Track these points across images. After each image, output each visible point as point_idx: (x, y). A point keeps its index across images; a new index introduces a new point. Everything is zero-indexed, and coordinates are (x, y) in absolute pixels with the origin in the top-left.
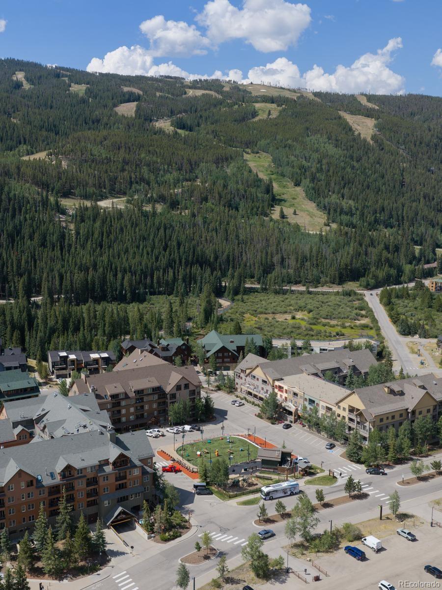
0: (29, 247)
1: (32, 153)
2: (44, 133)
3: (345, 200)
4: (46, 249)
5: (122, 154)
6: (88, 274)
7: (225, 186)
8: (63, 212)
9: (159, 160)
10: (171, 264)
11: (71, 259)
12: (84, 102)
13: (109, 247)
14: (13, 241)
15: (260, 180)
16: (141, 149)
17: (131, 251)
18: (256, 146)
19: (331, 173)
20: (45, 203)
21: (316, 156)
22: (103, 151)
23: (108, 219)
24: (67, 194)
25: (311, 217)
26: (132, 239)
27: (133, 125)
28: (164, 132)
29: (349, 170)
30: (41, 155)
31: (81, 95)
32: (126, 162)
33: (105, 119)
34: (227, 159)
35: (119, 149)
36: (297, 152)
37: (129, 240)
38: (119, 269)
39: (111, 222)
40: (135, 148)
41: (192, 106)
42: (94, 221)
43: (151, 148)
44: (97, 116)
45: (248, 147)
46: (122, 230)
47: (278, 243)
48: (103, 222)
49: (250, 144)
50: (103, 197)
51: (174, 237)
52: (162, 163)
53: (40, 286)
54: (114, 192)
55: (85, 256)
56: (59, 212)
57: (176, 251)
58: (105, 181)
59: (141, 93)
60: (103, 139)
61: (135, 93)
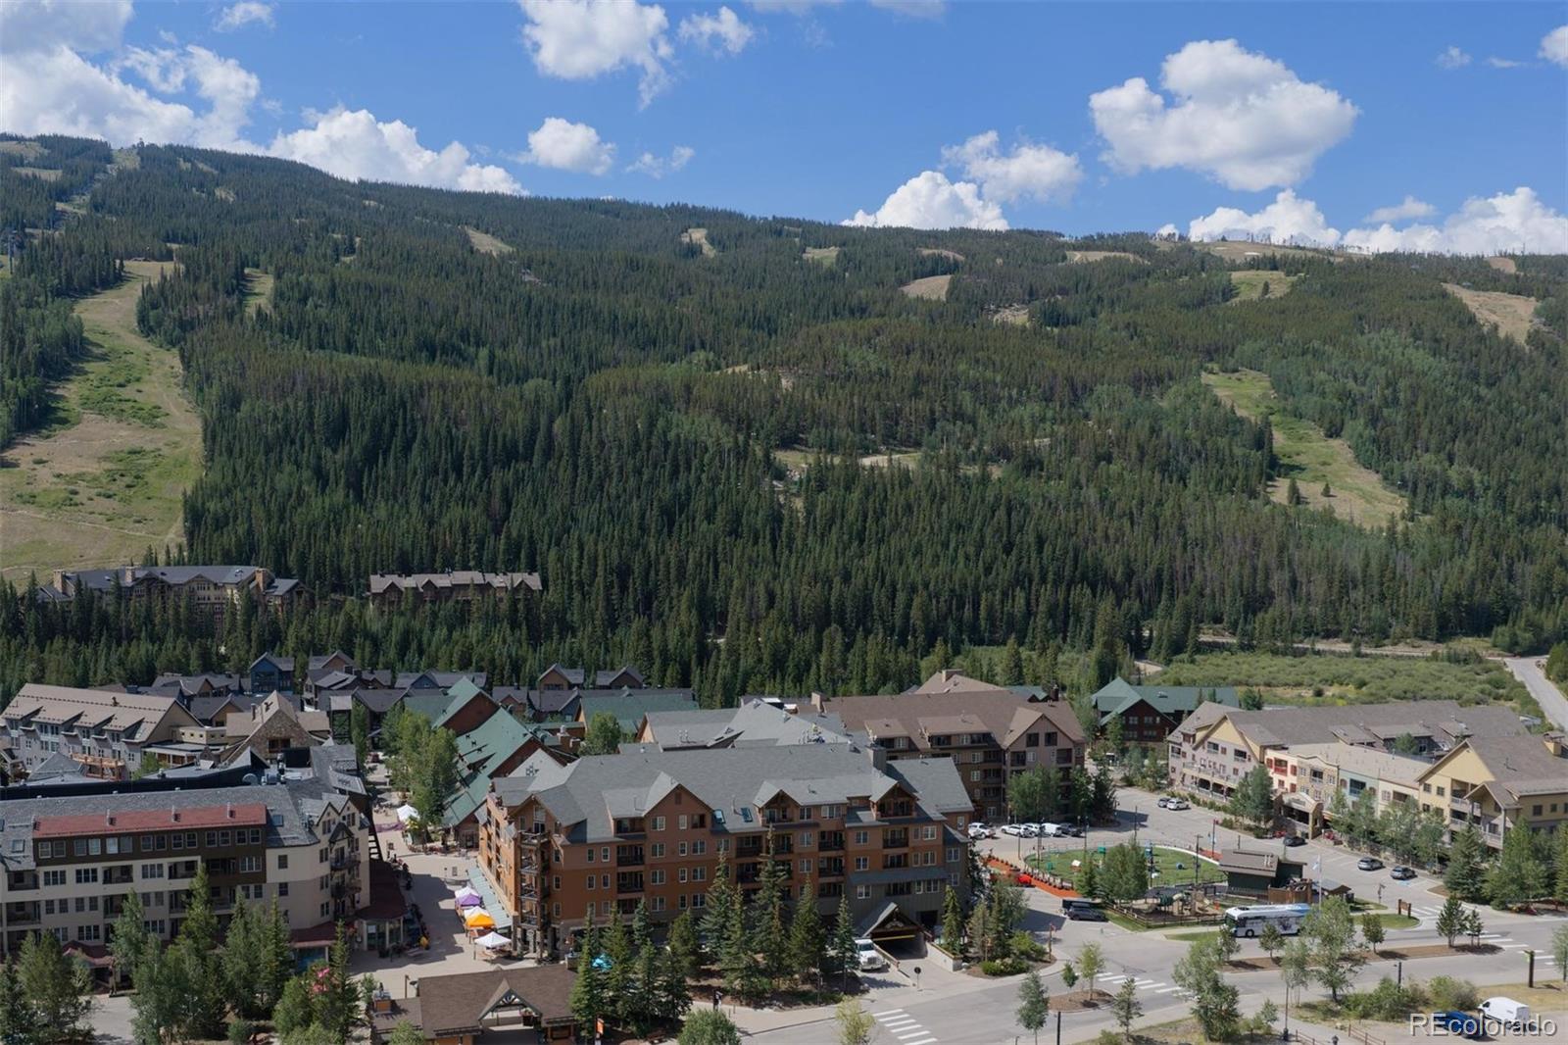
0: (704, 537)
2: (745, 331)
3: (1455, 466)
4: (740, 542)
5: (915, 364)
6: (831, 588)
7: (1154, 431)
8: (780, 474)
9: (998, 379)
11: (793, 560)
12: (833, 279)
13: (881, 540)
14: (671, 524)
15: (1241, 421)
16: (959, 355)
17: (929, 554)
18: (1232, 355)
19: (1420, 407)
20: (742, 453)
21: (1380, 372)
22: (871, 357)
23: (879, 487)
24: (789, 442)
25: (1368, 502)
26: (932, 528)
27: (941, 315)
28: (1012, 328)
29: (1467, 402)
31: (826, 266)
32: (920, 379)
33: (879, 307)
34: (1160, 380)
35: (908, 353)
36: (1335, 363)
37: (924, 530)
38: (899, 586)
39: (886, 492)
40: (944, 352)
41: (1081, 281)
42: (848, 488)
43: (980, 354)
44: (861, 300)
45: (1211, 360)
46: (909, 508)
47: (1282, 548)
48: (867, 493)
49: (1214, 353)
50: (867, 450)
51: (1030, 528)
52: (1004, 384)
53: (724, 616)
54: (895, 443)
55: (827, 559)
56: (770, 473)
57: (1034, 555)
58: (873, 418)
59: (961, 258)
60: (873, 334)
61: (947, 258)
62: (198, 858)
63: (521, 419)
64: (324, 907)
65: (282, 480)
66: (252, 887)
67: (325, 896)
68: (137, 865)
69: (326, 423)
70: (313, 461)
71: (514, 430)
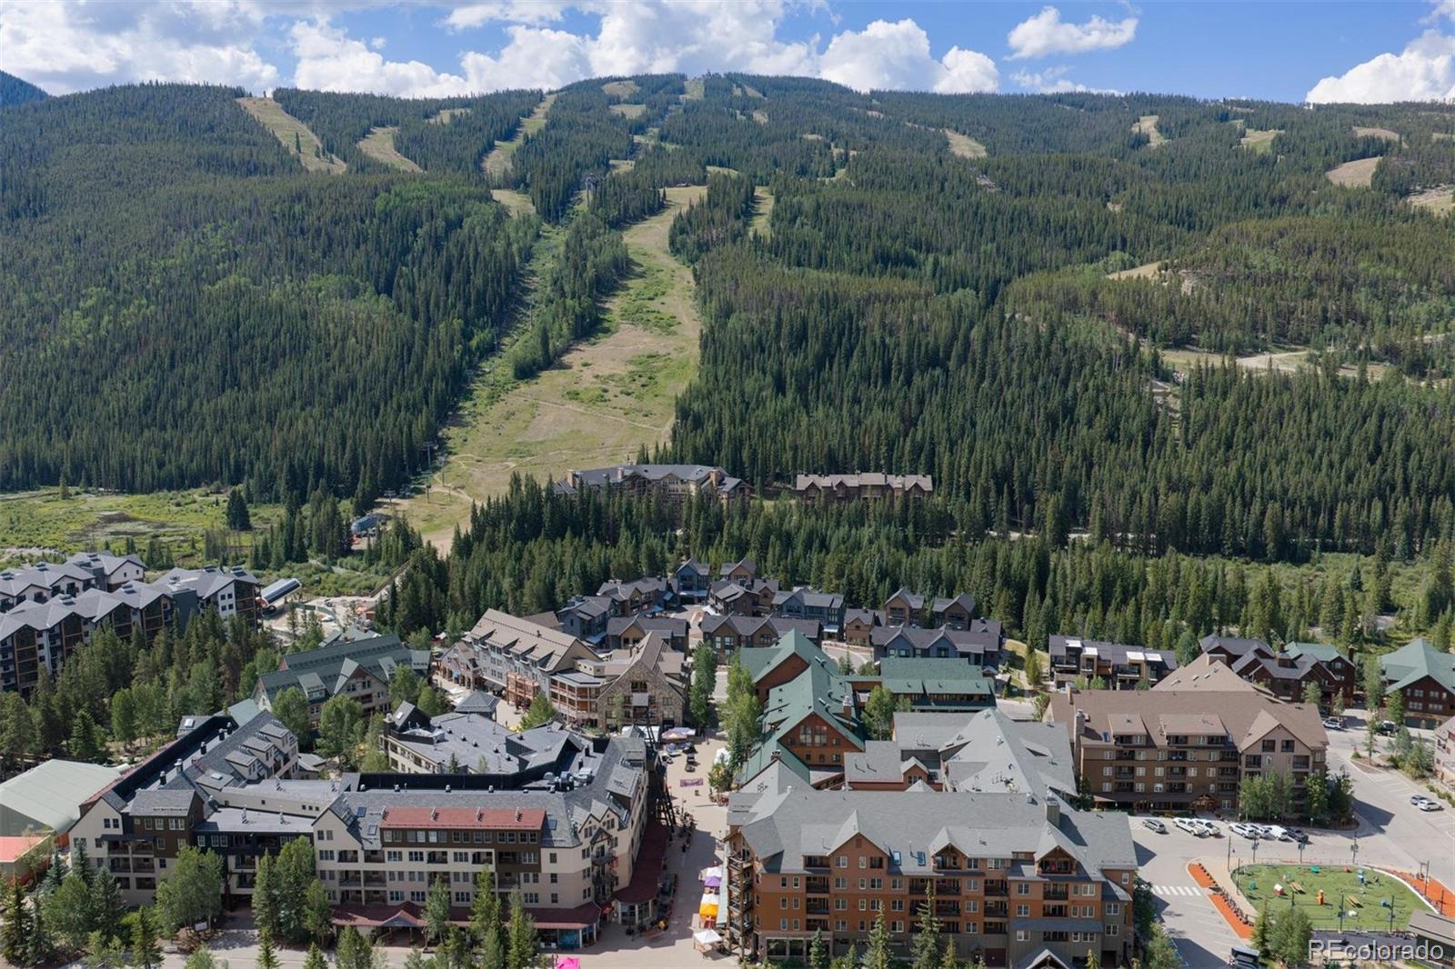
0: (1083, 441)
1: (1133, 266)
2: (1165, 227)
4: (1115, 446)
5: (1315, 263)
6: (1189, 495)
8: (1166, 376)
9: (1399, 275)
10: (1382, 491)
11: (1160, 466)
12: (1264, 164)
13: (1247, 447)
14: (1055, 427)
16: (1362, 252)
17: (1294, 459)
20: (1130, 358)
22: (1272, 259)
23: (1255, 393)
24: (1181, 343)
26: (1300, 435)
27: (1359, 203)
28: (1430, 214)
30: (1149, 271)
31: (1260, 151)
32: (1318, 279)
33: (1300, 196)
35: (1309, 254)
37: (1292, 436)
38: (1257, 492)
39: (1260, 398)
40: (1346, 250)
42: (1225, 395)
43: (1385, 250)
44: (1282, 190)
46: (1280, 415)
48: (1242, 399)
50: (1256, 349)
51: (1400, 434)
52: (1405, 280)
53: (1086, 513)
54: (1284, 338)
55: (1190, 465)
56: (1157, 376)
57: (1399, 464)
58: (1265, 318)
59: (1395, 137)
60: (1277, 236)
61: (1379, 138)
62: (493, 851)
63: (943, 327)
64: (586, 893)
65: (750, 385)
66: (531, 875)
67: (588, 883)
68: (451, 852)
69: (791, 333)
70: (775, 367)
71: (936, 339)
